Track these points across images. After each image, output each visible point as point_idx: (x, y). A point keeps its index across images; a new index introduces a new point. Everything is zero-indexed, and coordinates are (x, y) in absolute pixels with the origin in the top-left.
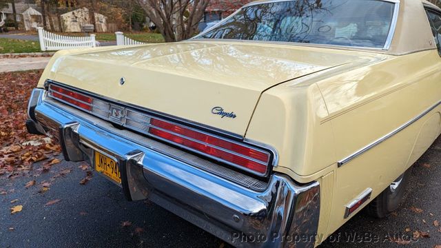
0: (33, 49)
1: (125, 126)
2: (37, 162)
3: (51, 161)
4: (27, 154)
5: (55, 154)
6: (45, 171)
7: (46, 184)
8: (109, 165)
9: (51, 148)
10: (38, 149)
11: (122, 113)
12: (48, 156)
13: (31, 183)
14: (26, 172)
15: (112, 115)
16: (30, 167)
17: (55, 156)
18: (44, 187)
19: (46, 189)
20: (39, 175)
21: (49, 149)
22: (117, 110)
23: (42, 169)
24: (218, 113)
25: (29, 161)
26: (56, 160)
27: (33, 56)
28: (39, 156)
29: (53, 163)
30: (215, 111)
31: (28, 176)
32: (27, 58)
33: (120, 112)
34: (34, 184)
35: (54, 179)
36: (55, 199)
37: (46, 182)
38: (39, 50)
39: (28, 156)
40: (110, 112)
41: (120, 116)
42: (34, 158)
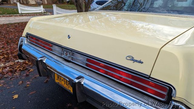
0: (16, 12)
1: (71, 60)
2: (23, 70)
3: (29, 70)
4: (18, 66)
5: (31, 66)
6: (27, 75)
7: (28, 83)
8: (62, 80)
9: (29, 63)
10: (23, 64)
11: (69, 54)
12: (27, 67)
13: (21, 82)
14: (18, 76)
15: (63, 54)
16: (20, 73)
17: (31, 67)
18: (27, 84)
19: (28, 85)
20: (24, 78)
21: (28, 64)
22: (67, 52)
23: (26, 74)
24: (130, 60)
25: (19, 70)
26: (32, 70)
27: (16, 16)
28: (24, 68)
29: (30, 71)
30: (128, 58)
31: (19, 78)
32: (13, 17)
33: (68, 53)
34: (23, 83)
35: (32, 80)
36: (33, 91)
37: (28, 82)
38: (18, 13)
39: (18, 68)
40: (63, 53)
41: (68, 55)
42: (21, 69)
